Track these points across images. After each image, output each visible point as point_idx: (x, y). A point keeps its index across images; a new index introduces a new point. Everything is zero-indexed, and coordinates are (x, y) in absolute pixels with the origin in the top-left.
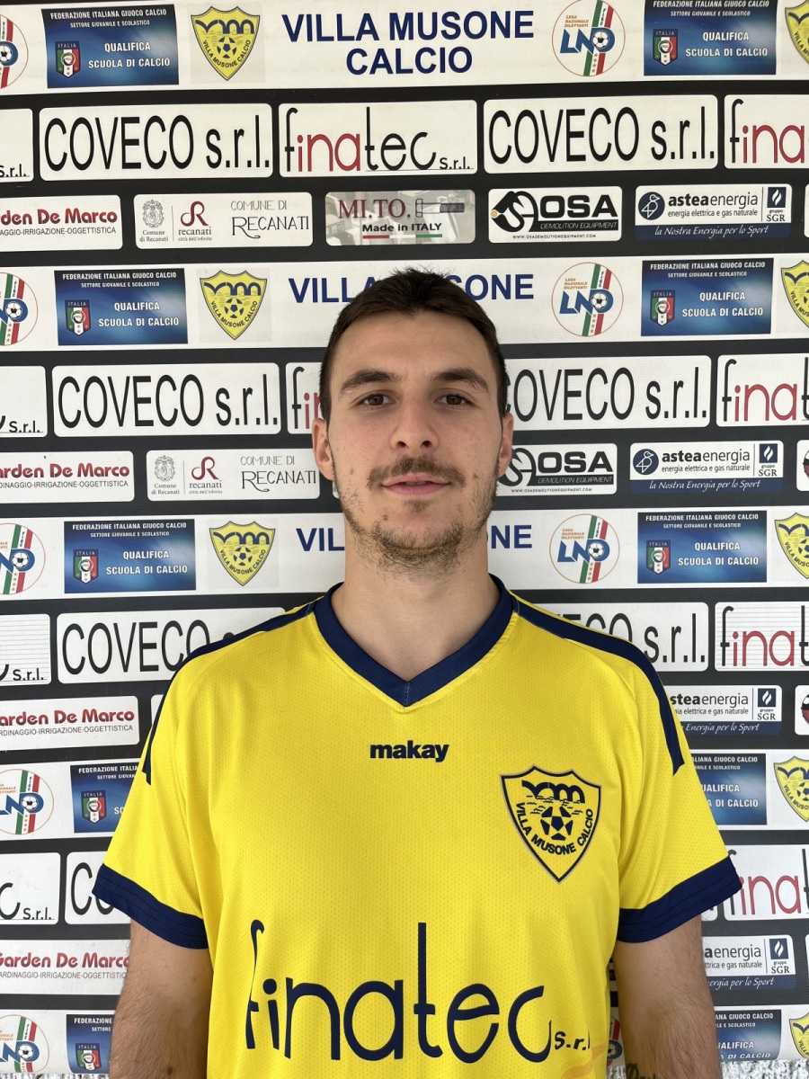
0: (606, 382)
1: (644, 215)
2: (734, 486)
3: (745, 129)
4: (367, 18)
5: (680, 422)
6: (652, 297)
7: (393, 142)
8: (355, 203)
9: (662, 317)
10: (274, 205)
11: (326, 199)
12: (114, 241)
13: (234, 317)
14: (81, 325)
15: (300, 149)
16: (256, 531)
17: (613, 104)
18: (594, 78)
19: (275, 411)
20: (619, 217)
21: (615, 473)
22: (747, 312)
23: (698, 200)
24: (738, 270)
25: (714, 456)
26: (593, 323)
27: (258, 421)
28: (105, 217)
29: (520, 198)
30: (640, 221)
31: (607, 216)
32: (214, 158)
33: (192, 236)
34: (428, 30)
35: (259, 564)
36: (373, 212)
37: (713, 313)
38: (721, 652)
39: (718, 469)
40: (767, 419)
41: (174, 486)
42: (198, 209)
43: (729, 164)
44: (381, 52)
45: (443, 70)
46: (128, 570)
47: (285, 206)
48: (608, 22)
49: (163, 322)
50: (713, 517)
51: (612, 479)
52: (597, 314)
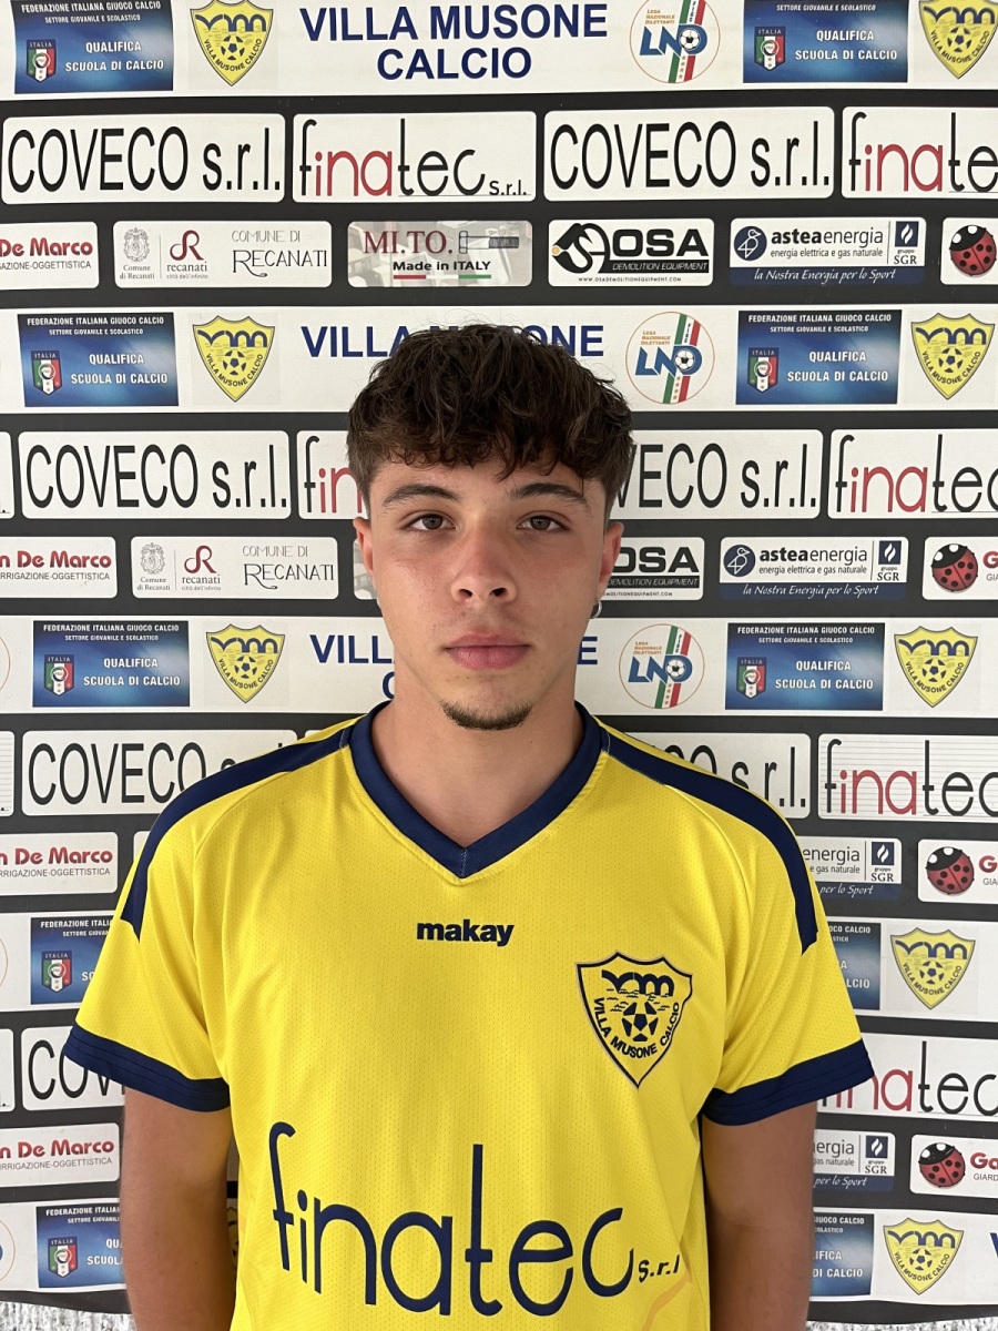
0: (691, 460)
1: (741, 254)
2: (846, 592)
3: (869, 150)
4: (403, 12)
5: (783, 512)
6: (750, 355)
7: (433, 161)
8: (384, 235)
9: (763, 381)
10: (284, 236)
11: (349, 231)
12: (89, 278)
13: (234, 373)
14: (51, 381)
15: (319, 168)
16: (262, 637)
17: (704, 117)
18: (681, 85)
19: (283, 491)
20: (710, 257)
21: (701, 574)
22: (869, 377)
23: (808, 237)
24: (857, 324)
25: (824, 554)
26: (677, 388)
27: (263, 503)
28: (78, 249)
29: (588, 231)
30: (736, 261)
31: (695, 255)
32: (213, 178)
33: (184, 273)
34: (477, 27)
35: (266, 677)
36: (407, 246)
37: (826, 377)
38: (826, 796)
39: (829, 571)
40: (890, 510)
41: (164, 580)
42: (191, 240)
43: (847, 192)
44: (420, 54)
45: (495, 74)
46: (110, 681)
47: (298, 238)
48: (699, 18)
49: (149, 379)
50: (820, 630)
51: (698, 582)
52: (681, 375)
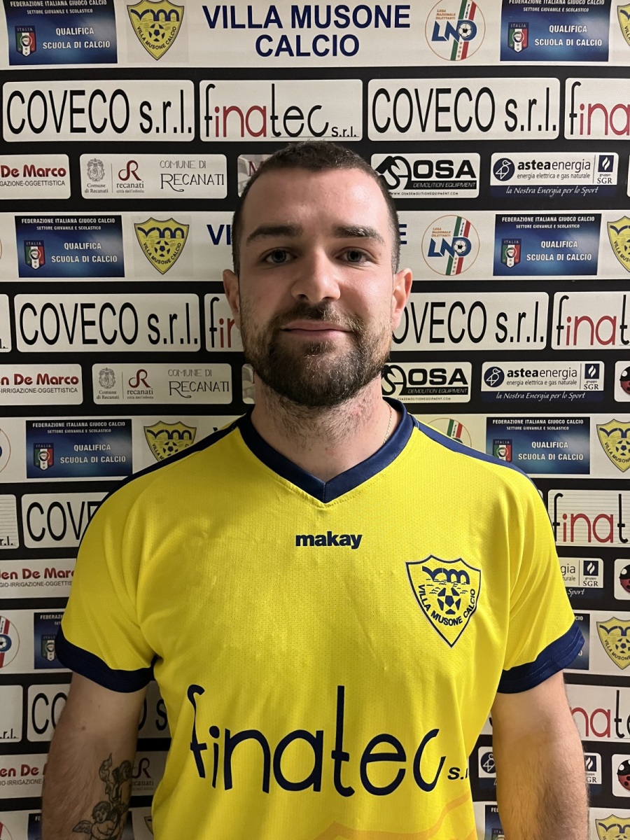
0: (464, 312)
1: (498, 177)
2: (564, 397)
3: (582, 107)
4: (273, 9)
5: (523, 346)
6: (503, 244)
7: (293, 113)
10: (195, 164)
11: (238, 161)
12: (64, 192)
13: (162, 255)
14: (37, 261)
15: (217, 117)
16: (181, 429)
17: (475, 84)
18: (459, 62)
19: (195, 333)
20: (477, 179)
21: (469, 386)
22: (579, 258)
23: (542, 165)
24: (573, 223)
25: (549, 372)
26: (455, 265)
27: (182, 341)
28: (56, 172)
29: (397, 161)
30: (494, 182)
31: (467, 178)
32: (146, 125)
37: (552, 258)
39: (552, 383)
40: (592, 344)
41: (115, 393)
42: (133, 167)
43: (568, 136)
45: (335, 54)
46: (78, 460)
47: (204, 166)
48: (472, 16)
49: (105, 260)
50: (547, 422)
51: (467, 391)
52: (458, 257)
